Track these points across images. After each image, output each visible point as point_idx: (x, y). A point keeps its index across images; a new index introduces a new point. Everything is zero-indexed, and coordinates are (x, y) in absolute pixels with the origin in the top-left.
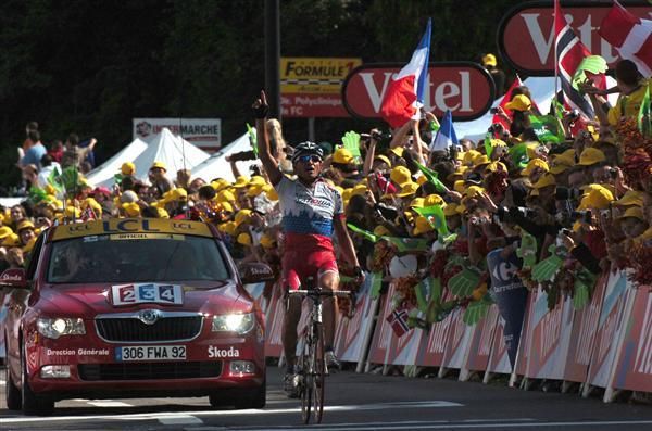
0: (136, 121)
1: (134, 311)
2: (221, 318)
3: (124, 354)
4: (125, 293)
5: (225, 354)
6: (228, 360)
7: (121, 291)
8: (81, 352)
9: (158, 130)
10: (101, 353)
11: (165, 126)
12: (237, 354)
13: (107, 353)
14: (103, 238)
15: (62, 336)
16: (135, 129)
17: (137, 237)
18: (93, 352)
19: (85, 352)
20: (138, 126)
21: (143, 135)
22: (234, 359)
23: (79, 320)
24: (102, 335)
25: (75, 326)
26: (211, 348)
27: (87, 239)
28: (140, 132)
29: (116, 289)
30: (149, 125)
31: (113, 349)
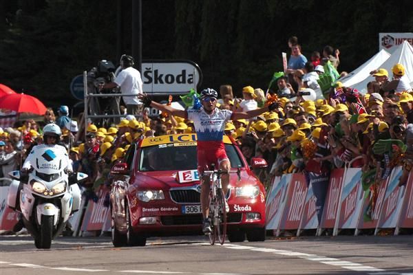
0: (382, 35)
1: (192, 186)
2: (241, 188)
3: (187, 210)
4: (186, 175)
5: (243, 209)
6: (245, 212)
7: (184, 174)
8: (162, 209)
9: (400, 42)
10: (173, 209)
11: (405, 39)
12: (250, 209)
13: (177, 209)
14: (169, 145)
15: (151, 200)
16: (381, 42)
17: (189, 144)
18: (169, 209)
19: (165, 209)
20: (383, 39)
21: (387, 46)
22: (248, 212)
23: (161, 191)
24: (174, 199)
25: (159, 195)
26: (236, 206)
27: (161, 146)
28: (384, 44)
29: (181, 173)
30: (393, 39)
31: (180, 208)
